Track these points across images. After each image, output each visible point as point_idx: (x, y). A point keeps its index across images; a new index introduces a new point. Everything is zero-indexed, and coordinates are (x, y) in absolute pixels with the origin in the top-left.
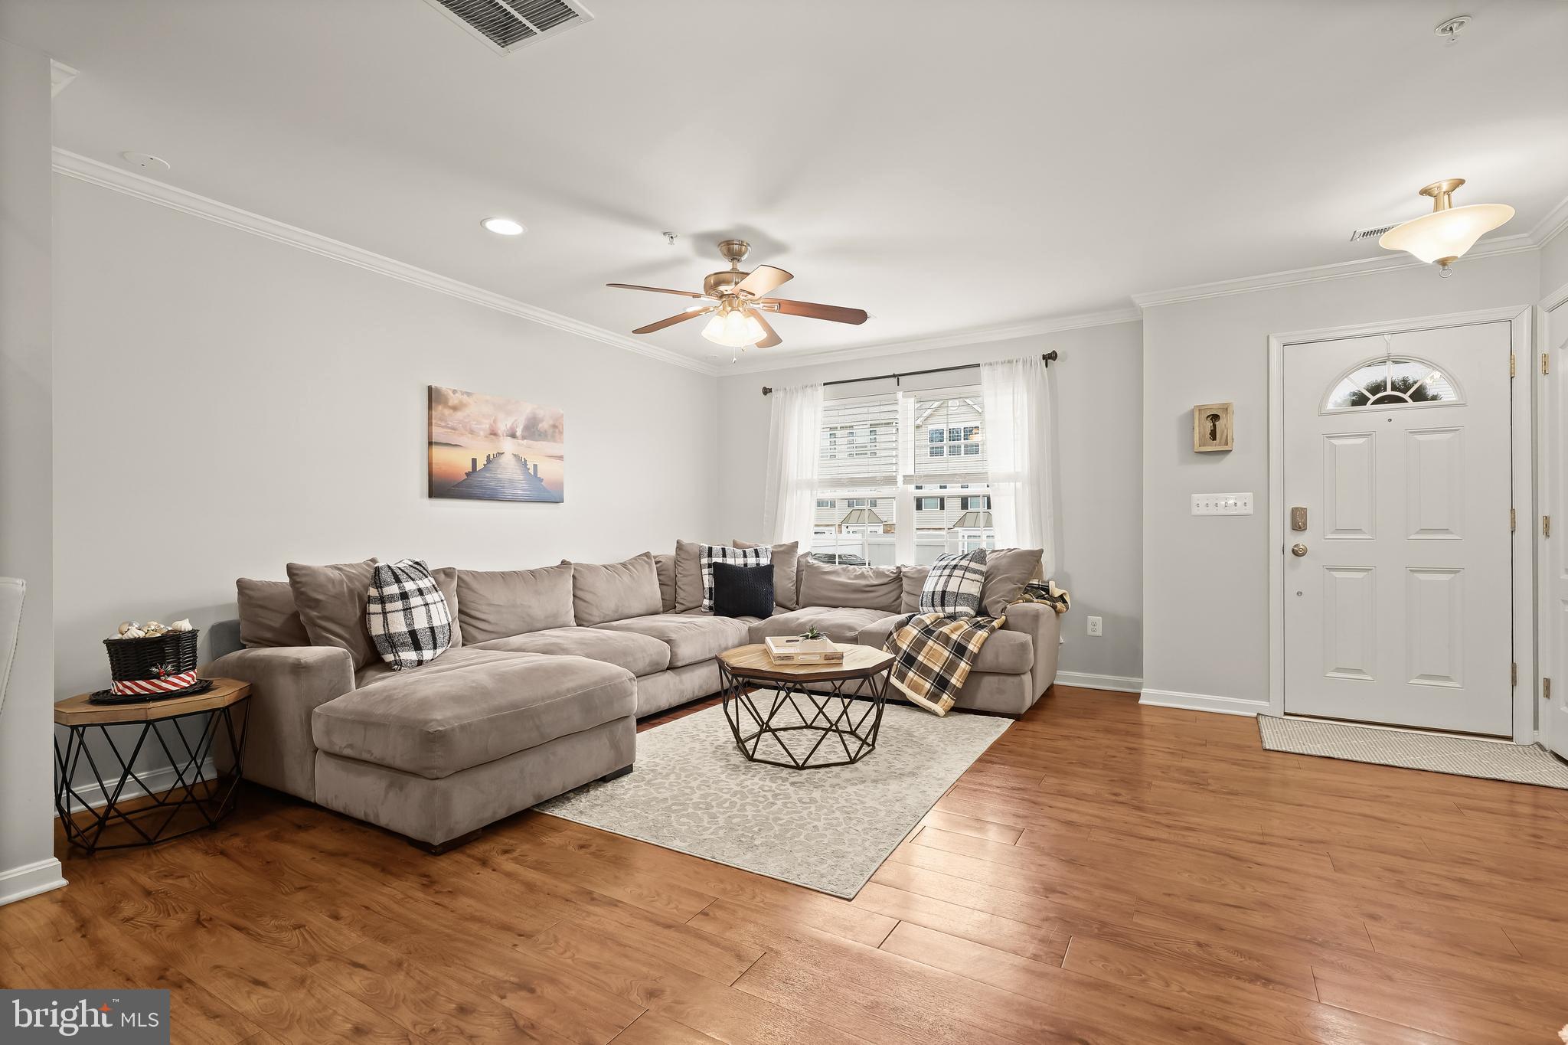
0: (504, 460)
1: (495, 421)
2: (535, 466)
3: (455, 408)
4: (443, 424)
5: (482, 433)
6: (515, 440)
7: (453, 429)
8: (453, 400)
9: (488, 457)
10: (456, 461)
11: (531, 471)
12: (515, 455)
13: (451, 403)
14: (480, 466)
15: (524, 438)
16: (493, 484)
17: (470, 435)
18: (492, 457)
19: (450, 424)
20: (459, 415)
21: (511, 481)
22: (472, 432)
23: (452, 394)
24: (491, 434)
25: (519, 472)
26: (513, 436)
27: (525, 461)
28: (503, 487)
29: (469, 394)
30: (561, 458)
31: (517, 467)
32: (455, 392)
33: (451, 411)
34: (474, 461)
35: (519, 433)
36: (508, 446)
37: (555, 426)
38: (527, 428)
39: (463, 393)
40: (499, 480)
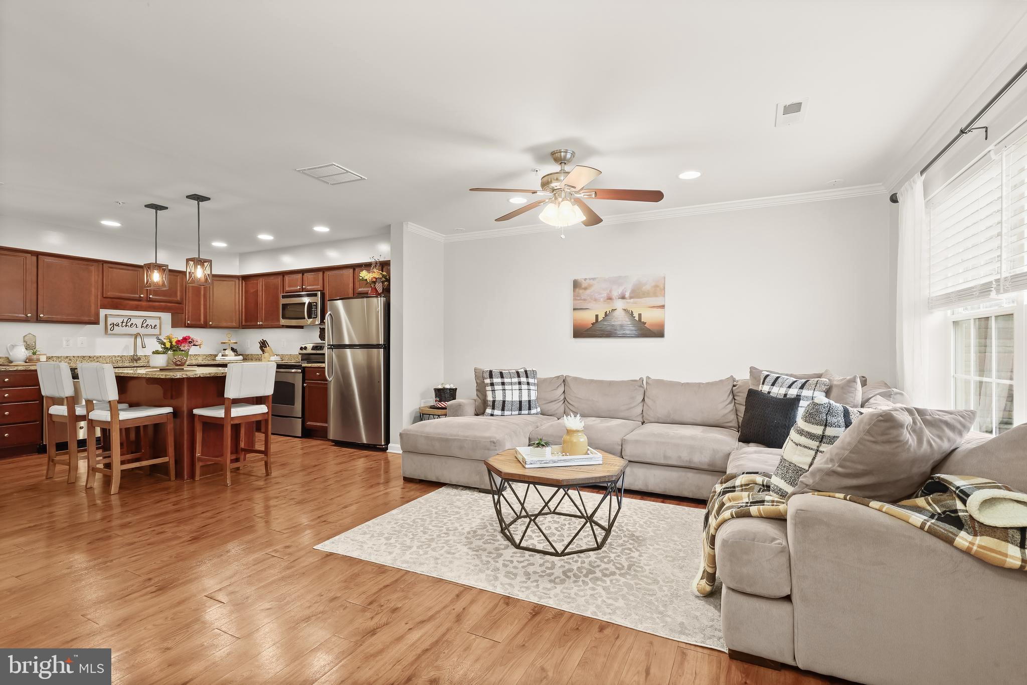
0: (616, 313)
1: (611, 291)
2: (640, 315)
3: (585, 289)
4: (579, 298)
5: (602, 299)
6: (624, 300)
7: (585, 300)
8: (584, 285)
9: (606, 313)
10: (588, 317)
11: (637, 318)
12: (624, 310)
13: (583, 286)
14: (600, 319)
15: (631, 298)
16: (609, 328)
17: (594, 302)
18: (608, 312)
19: (583, 297)
20: (588, 292)
21: (622, 326)
22: (596, 300)
23: (584, 281)
24: (608, 299)
25: (627, 319)
26: (623, 298)
27: (632, 312)
28: (616, 330)
29: (594, 279)
30: (663, 307)
31: (626, 317)
32: (585, 279)
33: (584, 291)
34: (597, 316)
35: (627, 295)
36: (620, 305)
37: (656, 286)
38: (633, 291)
39: (590, 279)
40: (613, 326)
